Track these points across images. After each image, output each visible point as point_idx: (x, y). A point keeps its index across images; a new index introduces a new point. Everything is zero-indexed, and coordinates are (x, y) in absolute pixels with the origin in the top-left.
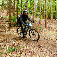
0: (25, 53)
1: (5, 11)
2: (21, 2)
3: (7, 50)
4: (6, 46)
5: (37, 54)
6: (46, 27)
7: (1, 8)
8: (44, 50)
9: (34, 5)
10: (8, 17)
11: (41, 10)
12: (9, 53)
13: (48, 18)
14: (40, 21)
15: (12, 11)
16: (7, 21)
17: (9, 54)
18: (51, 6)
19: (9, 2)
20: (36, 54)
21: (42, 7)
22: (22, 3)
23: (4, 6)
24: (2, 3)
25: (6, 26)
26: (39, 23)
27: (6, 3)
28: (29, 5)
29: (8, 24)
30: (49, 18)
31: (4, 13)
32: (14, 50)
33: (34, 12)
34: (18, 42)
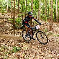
0: (29, 53)
1: (10, 14)
2: (26, 5)
3: (12, 50)
4: (11, 47)
5: (41, 54)
8: (49, 51)
11: (46, 12)
14: (45, 23)
15: (16, 14)
16: (11, 24)
17: (14, 54)
18: (57, 8)
23: (8, 9)
24: (7, 6)
25: (11, 28)
26: (44, 25)
28: (34, 7)
29: (12, 26)
30: (55, 20)
31: (8, 16)
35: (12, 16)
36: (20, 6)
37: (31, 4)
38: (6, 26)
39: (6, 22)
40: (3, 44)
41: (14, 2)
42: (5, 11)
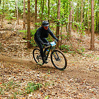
0: (56, 94)
1: (21, 21)
6: (92, 48)
7: (15, 16)
8: (90, 90)
9: (71, 10)
10: (25, 31)
11: (83, 17)
12: (29, 93)
13: (95, 33)
14: (81, 37)
15: (32, 21)
17: (30, 95)
19: (27, 5)
20: (75, 96)
21: (85, 13)
22: (49, 8)
23: (18, 13)
24: (16, 8)
25: (23, 46)
26: (80, 40)
27: (21, 7)
30: (97, 32)
31: (19, 25)
32: (37, 89)
33: (71, 21)
34: (43, 75)
35: (24, 25)
36: (39, 8)
37: (56, 4)
38: (16, 42)
39: (15, 35)
40: (10, 77)
41: (29, 2)
42: (13, 17)
